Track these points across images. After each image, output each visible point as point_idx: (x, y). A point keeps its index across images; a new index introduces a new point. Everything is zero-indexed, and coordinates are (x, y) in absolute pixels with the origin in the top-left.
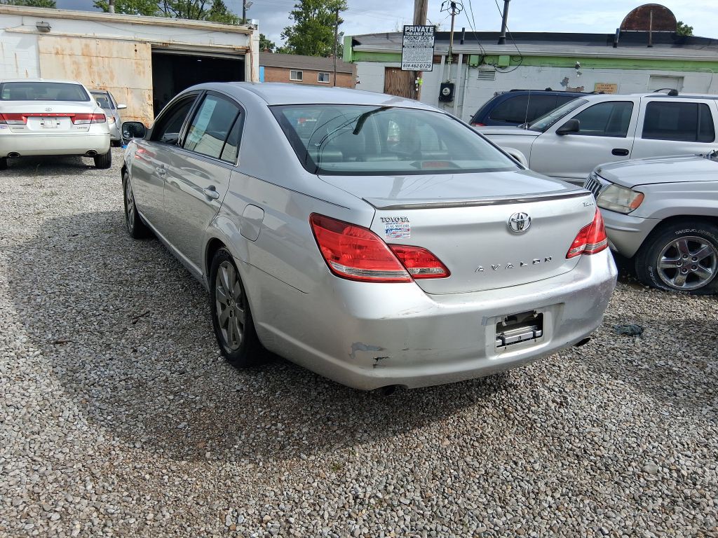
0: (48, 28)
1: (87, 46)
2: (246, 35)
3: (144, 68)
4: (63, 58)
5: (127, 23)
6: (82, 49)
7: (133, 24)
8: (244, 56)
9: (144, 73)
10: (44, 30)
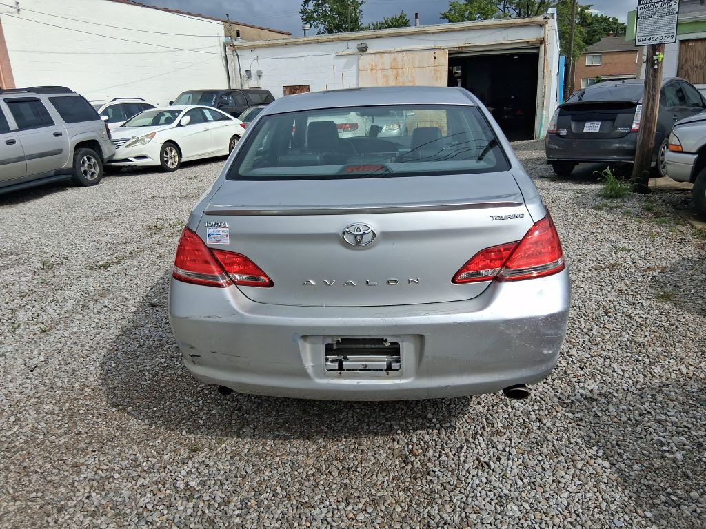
0: (366, 48)
1: (395, 59)
2: (541, 26)
3: (441, 74)
4: (376, 73)
5: (428, 33)
6: (391, 63)
7: (433, 33)
8: (539, 48)
9: (441, 78)
10: (363, 50)
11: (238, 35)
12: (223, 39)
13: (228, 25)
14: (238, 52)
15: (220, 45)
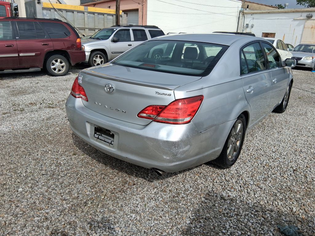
0: (312, 16)
10: (309, 17)
11: (248, 7)
12: (240, 9)
13: (243, 2)
14: (245, 16)
15: (238, 12)
